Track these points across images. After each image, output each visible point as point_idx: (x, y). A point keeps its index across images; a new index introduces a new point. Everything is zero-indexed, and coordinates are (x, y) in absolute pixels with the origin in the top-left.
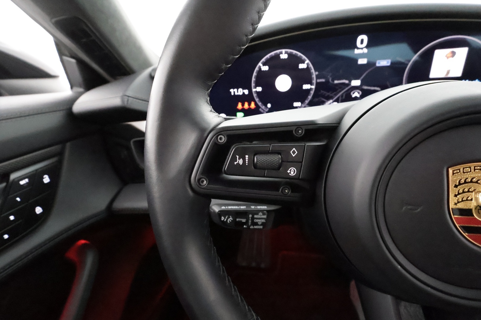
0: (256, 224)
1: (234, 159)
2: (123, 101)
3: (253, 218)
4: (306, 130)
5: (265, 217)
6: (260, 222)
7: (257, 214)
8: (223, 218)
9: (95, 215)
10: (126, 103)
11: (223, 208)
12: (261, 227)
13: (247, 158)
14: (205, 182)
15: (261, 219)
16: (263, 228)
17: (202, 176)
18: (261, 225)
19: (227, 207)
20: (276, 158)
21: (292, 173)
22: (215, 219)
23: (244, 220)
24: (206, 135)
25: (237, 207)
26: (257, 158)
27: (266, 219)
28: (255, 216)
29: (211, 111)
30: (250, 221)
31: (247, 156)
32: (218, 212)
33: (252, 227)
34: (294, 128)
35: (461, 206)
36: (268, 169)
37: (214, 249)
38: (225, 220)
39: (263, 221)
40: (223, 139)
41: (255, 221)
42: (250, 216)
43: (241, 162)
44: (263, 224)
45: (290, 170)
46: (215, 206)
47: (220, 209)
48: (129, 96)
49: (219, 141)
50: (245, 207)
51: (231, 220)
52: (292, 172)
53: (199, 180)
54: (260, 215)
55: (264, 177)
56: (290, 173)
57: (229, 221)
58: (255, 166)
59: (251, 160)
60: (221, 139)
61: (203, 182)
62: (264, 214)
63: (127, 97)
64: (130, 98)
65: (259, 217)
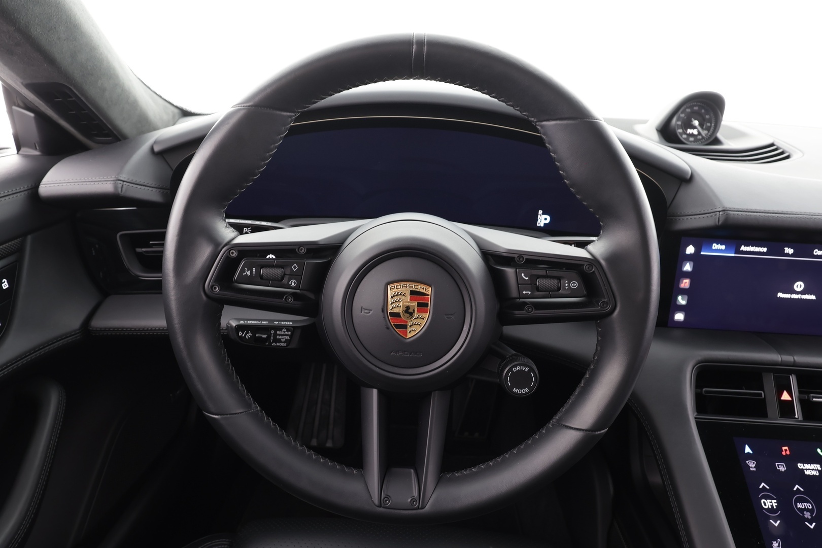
0: (280, 341)
1: (243, 271)
2: (116, 187)
3: (275, 334)
4: (307, 249)
5: (289, 333)
6: (283, 338)
7: (281, 330)
8: (240, 333)
9: (66, 336)
10: (120, 190)
11: (242, 322)
12: (285, 344)
13: (254, 271)
14: (217, 288)
15: (284, 336)
16: (287, 346)
17: (214, 284)
18: (284, 342)
19: (246, 322)
20: (279, 271)
21: (293, 284)
22: (233, 335)
23: (264, 336)
24: (220, 248)
25: (258, 322)
26: (263, 270)
27: (291, 336)
28: (278, 332)
29: (226, 227)
30: (272, 338)
31: (254, 269)
32: (235, 326)
33: (274, 344)
34: (296, 247)
35: (395, 310)
36: (272, 280)
37: (225, 351)
38: (243, 336)
39: (287, 338)
40: (234, 254)
41: (278, 337)
42: (273, 332)
43: (249, 273)
44: (286, 341)
45: (292, 282)
46: (233, 320)
47: (237, 324)
48: (124, 181)
49: (231, 254)
50: (267, 322)
51: (250, 335)
53: (212, 287)
54: (284, 332)
55: (269, 286)
56: (291, 284)
57: (248, 337)
58: (261, 277)
59: (258, 272)
60: (233, 253)
61: (215, 288)
62: (288, 330)
63: (122, 182)
64: (125, 183)
65: (282, 333)
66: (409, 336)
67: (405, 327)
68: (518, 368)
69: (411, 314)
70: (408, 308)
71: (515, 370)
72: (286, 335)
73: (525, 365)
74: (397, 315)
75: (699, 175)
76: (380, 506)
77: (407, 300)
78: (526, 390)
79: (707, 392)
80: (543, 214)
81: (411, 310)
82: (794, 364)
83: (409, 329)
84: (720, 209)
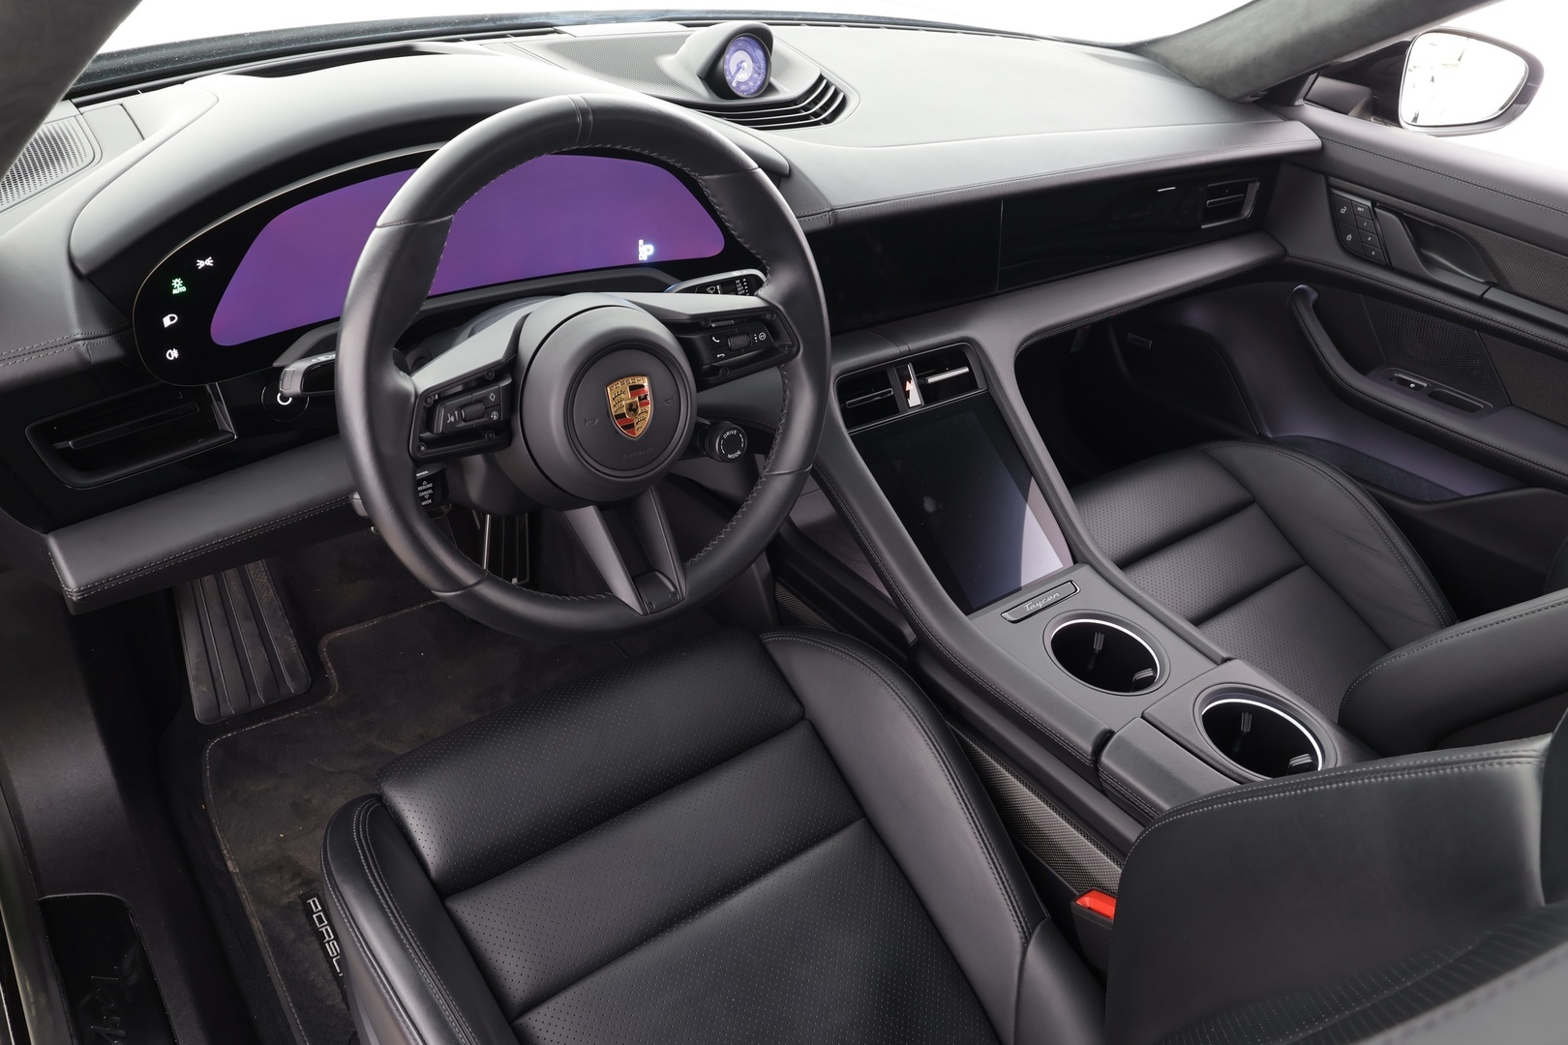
0: (423, 499)
1: (446, 418)
5: (431, 485)
6: (426, 494)
7: (421, 484)
12: (430, 501)
13: (457, 414)
14: (423, 448)
15: (426, 491)
16: (433, 502)
18: (429, 499)
20: (479, 407)
26: (464, 411)
27: (434, 488)
28: (419, 489)
31: (456, 412)
34: (485, 373)
35: (619, 412)
36: (475, 419)
39: (430, 491)
40: (431, 402)
41: (421, 495)
43: (452, 419)
44: (431, 496)
45: (493, 415)
52: (495, 416)
53: (418, 447)
56: (493, 417)
58: (464, 419)
59: (460, 415)
61: (421, 448)
62: (429, 482)
65: (424, 487)
66: (638, 433)
67: (632, 426)
68: (728, 434)
69: (635, 411)
70: (631, 405)
71: (725, 436)
72: (428, 489)
73: (733, 429)
74: (623, 416)
75: (796, 167)
76: (645, 615)
77: (627, 398)
78: (739, 453)
79: (850, 404)
80: (644, 244)
81: (634, 407)
82: (910, 352)
83: (636, 427)
84: (829, 209)
